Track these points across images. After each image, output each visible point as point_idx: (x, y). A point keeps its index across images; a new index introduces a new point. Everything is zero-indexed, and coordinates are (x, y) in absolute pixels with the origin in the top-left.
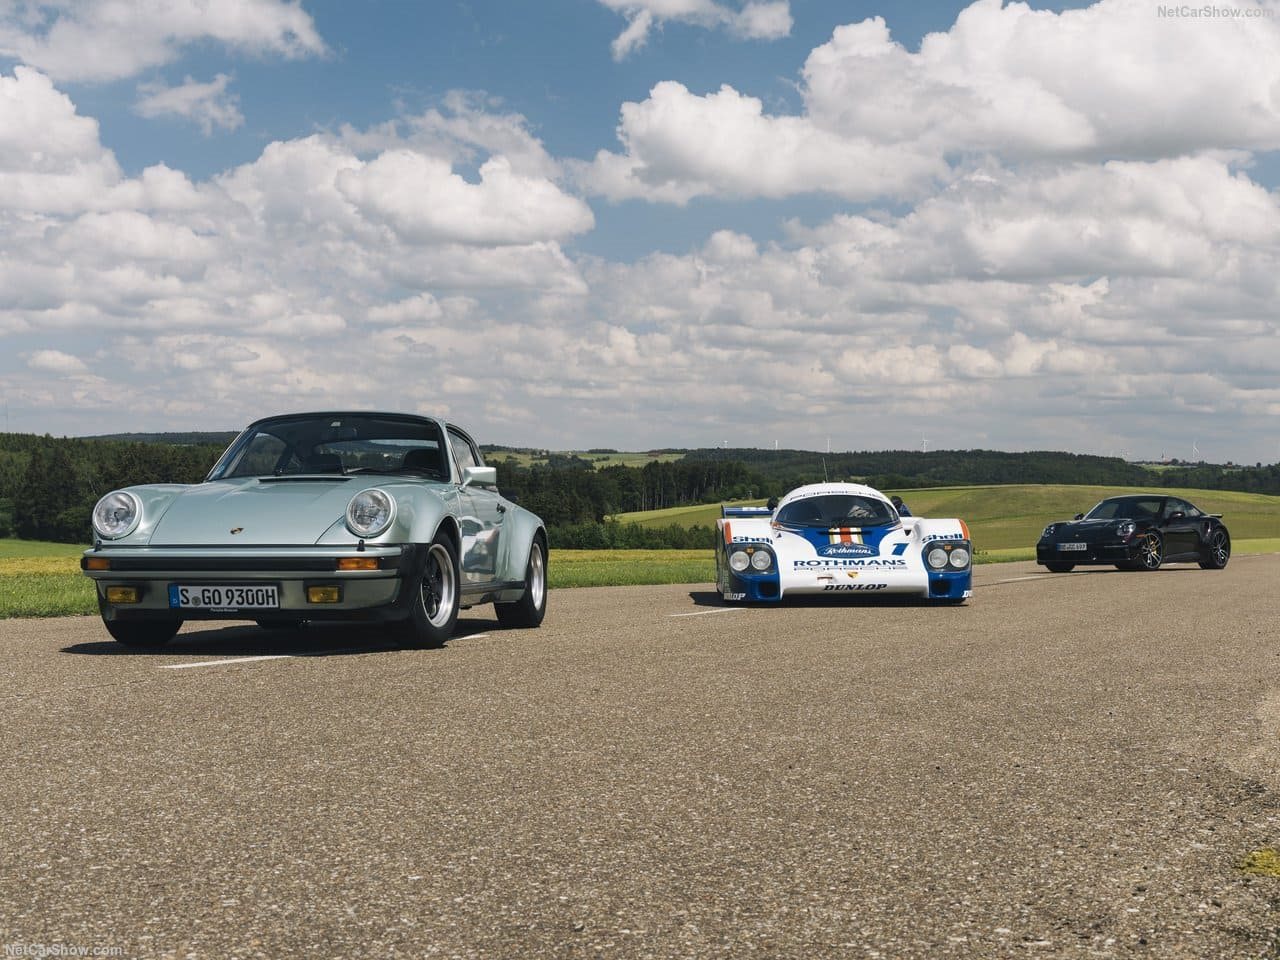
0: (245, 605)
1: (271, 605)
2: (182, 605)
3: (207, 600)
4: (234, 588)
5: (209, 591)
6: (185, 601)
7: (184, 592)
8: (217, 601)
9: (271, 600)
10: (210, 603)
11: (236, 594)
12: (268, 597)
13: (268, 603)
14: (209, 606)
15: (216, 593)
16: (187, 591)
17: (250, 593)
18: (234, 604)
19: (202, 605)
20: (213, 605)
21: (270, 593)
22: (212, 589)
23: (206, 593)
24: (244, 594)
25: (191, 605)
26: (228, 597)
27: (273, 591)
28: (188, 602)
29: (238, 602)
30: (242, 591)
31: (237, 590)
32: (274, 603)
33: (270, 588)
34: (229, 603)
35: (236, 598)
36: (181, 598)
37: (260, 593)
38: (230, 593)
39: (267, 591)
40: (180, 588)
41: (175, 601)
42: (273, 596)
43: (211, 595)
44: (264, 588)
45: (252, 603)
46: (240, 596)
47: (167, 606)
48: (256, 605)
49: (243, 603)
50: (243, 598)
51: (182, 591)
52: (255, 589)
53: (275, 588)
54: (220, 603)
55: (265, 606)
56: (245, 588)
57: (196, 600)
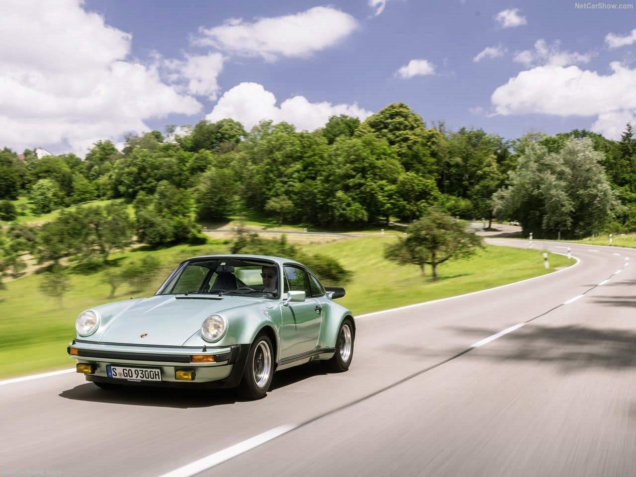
2: (114, 377)
5: (126, 370)
11: (140, 372)
18: (139, 378)
35: (140, 375)
36: (113, 373)
49: (143, 377)
51: (113, 369)
54: (132, 377)
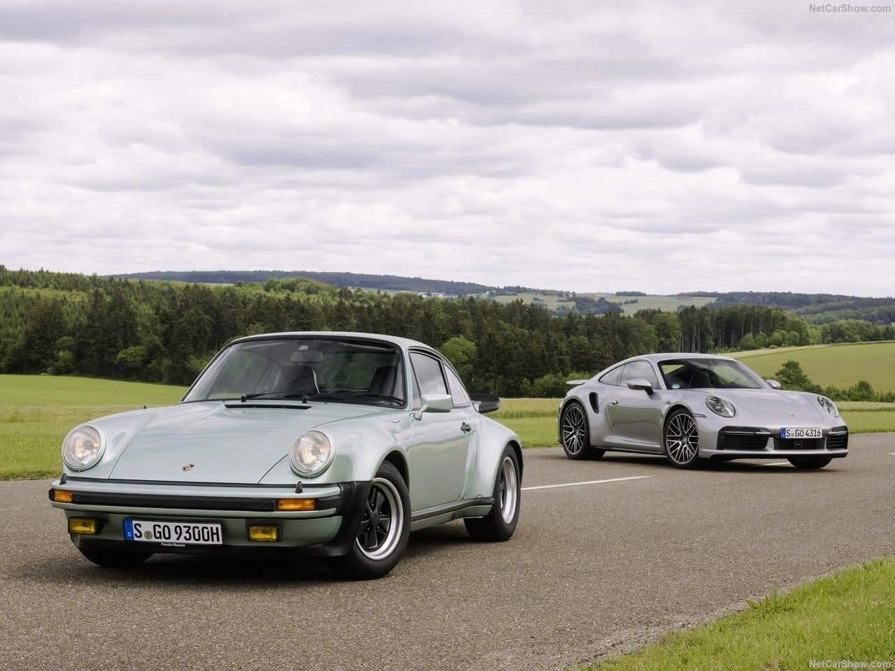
0: (192, 541)
1: (216, 542)
2: (136, 539)
3: (158, 535)
4: (182, 525)
5: (159, 526)
6: (139, 535)
7: (138, 527)
8: (167, 536)
9: (215, 536)
10: (160, 537)
11: (184, 530)
12: (213, 534)
13: (213, 540)
14: (159, 540)
15: (166, 529)
16: (140, 526)
17: (196, 530)
18: (182, 540)
19: (153, 540)
20: (163, 540)
21: (215, 531)
22: (163, 524)
23: (157, 528)
24: (191, 531)
25: (143, 539)
26: (177, 533)
27: (217, 529)
28: (141, 536)
29: (185, 538)
30: (189, 527)
31: (184, 527)
32: (218, 540)
33: (214, 526)
34: (178, 539)
35: (184, 534)
36: (135, 532)
37: (205, 531)
38: (178, 529)
39: (212, 528)
40: (134, 522)
41: (129, 534)
42: (217, 534)
43: (161, 530)
44: (209, 526)
45: (199, 540)
46: (187, 532)
47: (123, 539)
48: (202, 542)
50: (190, 534)
51: (135, 525)
52: (201, 526)
53: (219, 526)
54: (169, 538)
55: (210, 542)
56: (192, 525)
57: (148, 534)
